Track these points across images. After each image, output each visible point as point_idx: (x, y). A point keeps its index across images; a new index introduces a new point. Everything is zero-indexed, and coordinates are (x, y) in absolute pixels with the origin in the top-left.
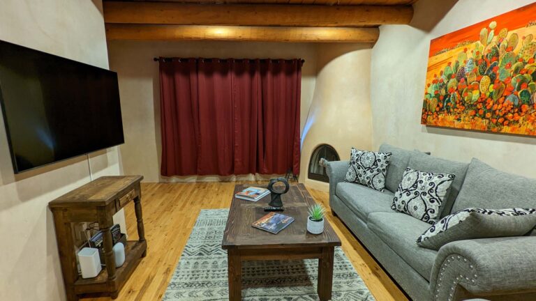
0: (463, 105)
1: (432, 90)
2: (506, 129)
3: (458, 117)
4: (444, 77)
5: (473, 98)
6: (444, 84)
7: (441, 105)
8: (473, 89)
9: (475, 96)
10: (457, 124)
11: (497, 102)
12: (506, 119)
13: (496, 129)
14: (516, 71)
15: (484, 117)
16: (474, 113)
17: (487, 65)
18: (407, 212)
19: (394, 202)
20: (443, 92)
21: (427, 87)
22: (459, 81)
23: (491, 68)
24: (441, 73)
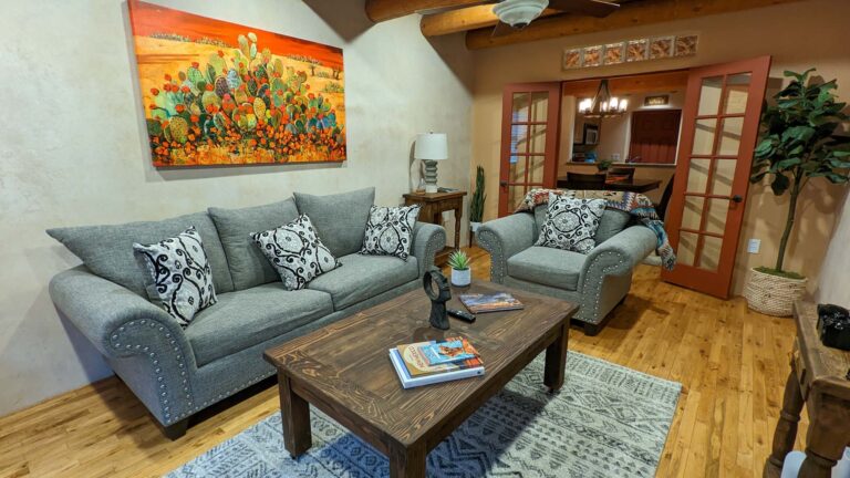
0: (237, 131)
1: (166, 101)
2: (292, 158)
3: (234, 148)
4: (186, 83)
5: (250, 124)
6: (192, 96)
7: (198, 131)
8: (246, 112)
9: (251, 121)
10: (234, 158)
11: (277, 131)
12: (290, 148)
13: (283, 159)
14: (288, 100)
15: (268, 148)
16: (255, 143)
17: (257, 83)
18: (320, 272)
19: (299, 276)
20: (196, 110)
21: (150, 94)
22: (222, 98)
23: (263, 90)
24: (182, 77)
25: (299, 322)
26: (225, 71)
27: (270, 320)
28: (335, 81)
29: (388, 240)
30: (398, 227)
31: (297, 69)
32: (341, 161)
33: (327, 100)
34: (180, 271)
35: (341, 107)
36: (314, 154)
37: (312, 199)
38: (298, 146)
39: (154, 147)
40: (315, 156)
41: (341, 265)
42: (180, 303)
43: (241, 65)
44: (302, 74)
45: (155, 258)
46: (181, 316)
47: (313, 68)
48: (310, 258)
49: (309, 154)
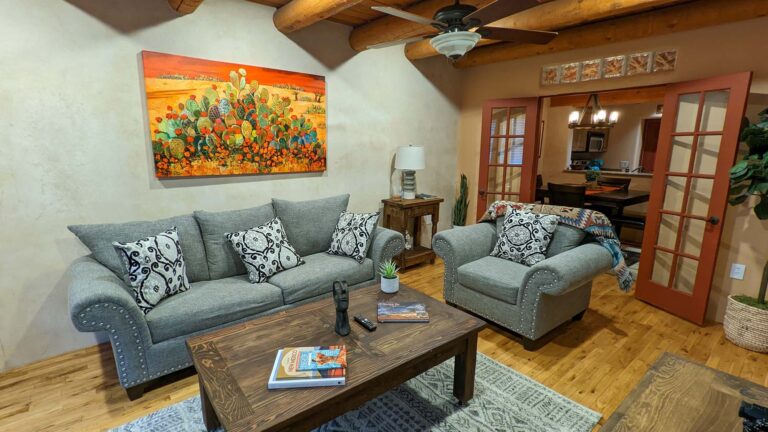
0: (226, 149)
1: (169, 127)
2: (275, 169)
3: (223, 162)
4: (185, 112)
5: (237, 142)
6: (189, 122)
7: (192, 149)
8: (235, 133)
9: (239, 139)
10: (223, 170)
11: (262, 147)
12: (273, 161)
13: (266, 171)
14: (273, 121)
15: (253, 161)
16: (241, 157)
17: (245, 109)
18: (281, 269)
19: (260, 272)
20: (191, 132)
21: (155, 122)
22: (214, 122)
23: (250, 114)
24: (181, 107)
25: (248, 313)
26: (218, 101)
27: (220, 309)
28: (317, 104)
29: (348, 243)
30: (357, 232)
31: (281, 96)
32: (323, 171)
33: (309, 120)
34: (149, 265)
35: (323, 126)
36: (296, 165)
37: (287, 205)
38: (281, 159)
39: (156, 162)
40: (296, 167)
41: (303, 263)
42: (147, 290)
43: (232, 95)
44: (287, 100)
45: (129, 253)
46: (146, 301)
47: (296, 94)
48: (272, 257)
49: (291, 166)
